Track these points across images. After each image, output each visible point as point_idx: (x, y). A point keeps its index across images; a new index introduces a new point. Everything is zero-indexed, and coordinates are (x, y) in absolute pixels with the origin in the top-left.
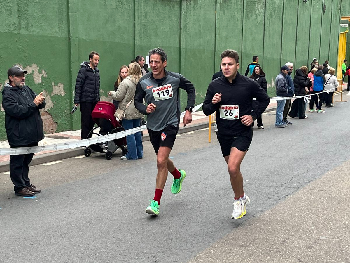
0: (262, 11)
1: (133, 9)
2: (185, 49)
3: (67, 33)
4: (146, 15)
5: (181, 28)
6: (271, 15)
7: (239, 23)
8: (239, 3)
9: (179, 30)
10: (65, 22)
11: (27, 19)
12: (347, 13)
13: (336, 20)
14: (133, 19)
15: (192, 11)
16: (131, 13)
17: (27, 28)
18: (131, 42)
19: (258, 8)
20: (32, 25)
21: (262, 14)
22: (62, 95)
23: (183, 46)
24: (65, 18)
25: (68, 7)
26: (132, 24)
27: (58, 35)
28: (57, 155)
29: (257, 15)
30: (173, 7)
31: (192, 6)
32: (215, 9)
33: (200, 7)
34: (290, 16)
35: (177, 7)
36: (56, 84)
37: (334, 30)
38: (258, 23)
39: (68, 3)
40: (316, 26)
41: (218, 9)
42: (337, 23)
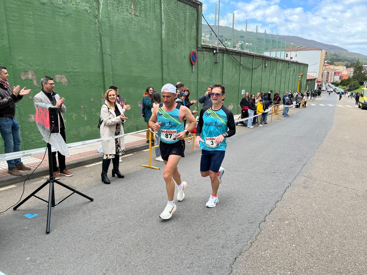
0: (276, 72)
2: (253, 87)
6: (278, 73)
7: (268, 77)
8: (269, 69)
18: (238, 85)
19: (274, 71)
21: (275, 73)
25: (223, 73)
29: (274, 74)
33: (258, 71)
34: (283, 75)
35: (251, 71)
37: (297, 79)
38: (274, 77)
39: (223, 71)
40: (291, 77)
41: (263, 72)
42: (298, 76)
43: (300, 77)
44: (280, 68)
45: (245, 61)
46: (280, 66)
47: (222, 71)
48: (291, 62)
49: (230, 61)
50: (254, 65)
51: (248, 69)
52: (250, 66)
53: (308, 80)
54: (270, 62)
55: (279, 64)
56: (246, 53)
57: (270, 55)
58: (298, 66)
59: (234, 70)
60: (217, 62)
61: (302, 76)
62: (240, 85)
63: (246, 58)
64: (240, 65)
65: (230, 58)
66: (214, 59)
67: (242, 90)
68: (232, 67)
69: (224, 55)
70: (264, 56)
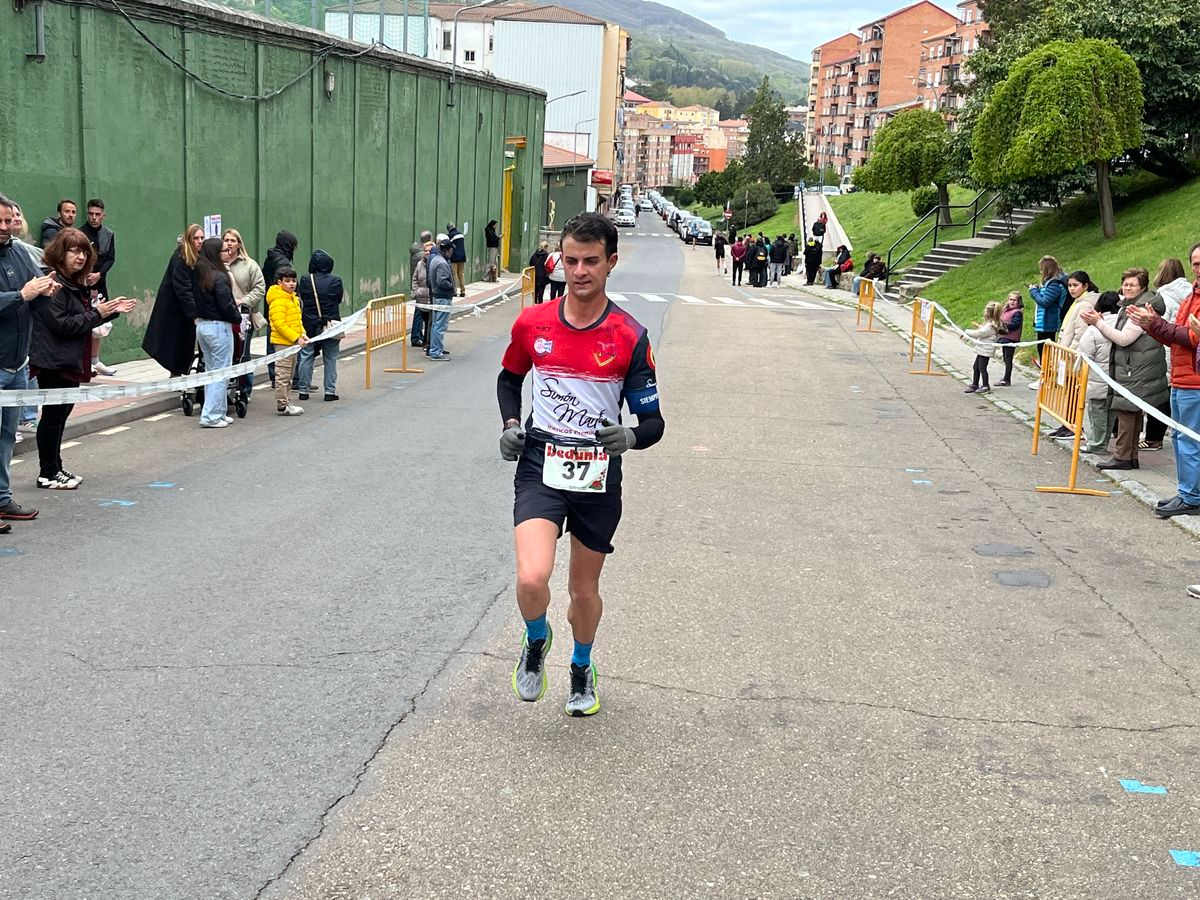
0: (384, 124)
1: (182, 119)
2: (266, 202)
3: (78, 169)
4: (203, 131)
5: (257, 160)
6: (397, 133)
7: (348, 148)
8: (348, 109)
9: (254, 161)
10: (75, 148)
11: (15, 141)
12: (515, 132)
13: (498, 144)
14: (181, 143)
15: (275, 125)
16: (180, 128)
17: (14, 158)
18: (181, 188)
19: (377, 119)
20: (23, 154)
21: (383, 132)
23: (262, 197)
24: (75, 139)
26: (182, 150)
27: (63, 173)
28: (117, 415)
29: (376, 133)
30: (245, 116)
31: (275, 113)
32: (309, 121)
33: (287, 116)
34: (426, 139)
35: (250, 115)
37: (496, 165)
38: (379, 150)
39: (80, 109)
40: (467, 156)
41: (315, 120)
42: (500, 151)
43: (510, 154)
44: (406, 104)
45: (207, 59)
46: (406, 93)
47: (74, 106)
48: (458, 75)
49: (120, 50)
50: (266, 80)
51: (234, 104)
52: (240, 86)
53: (549, 174)
54: (349, 67)
55: (400, 85)
56: (213, 15)
57: (351, 36)
58: (497, 97)
59: (150, 106)
60: (42, 52)
61: (520, 150)
62: (190, 187)
63: (212, 42)
64: (184, 77)
65: (119, 38)
66: (20, 35)
67: (207, 218)
68: (138, 87)
69: (83, 18)
70: (313, 34)
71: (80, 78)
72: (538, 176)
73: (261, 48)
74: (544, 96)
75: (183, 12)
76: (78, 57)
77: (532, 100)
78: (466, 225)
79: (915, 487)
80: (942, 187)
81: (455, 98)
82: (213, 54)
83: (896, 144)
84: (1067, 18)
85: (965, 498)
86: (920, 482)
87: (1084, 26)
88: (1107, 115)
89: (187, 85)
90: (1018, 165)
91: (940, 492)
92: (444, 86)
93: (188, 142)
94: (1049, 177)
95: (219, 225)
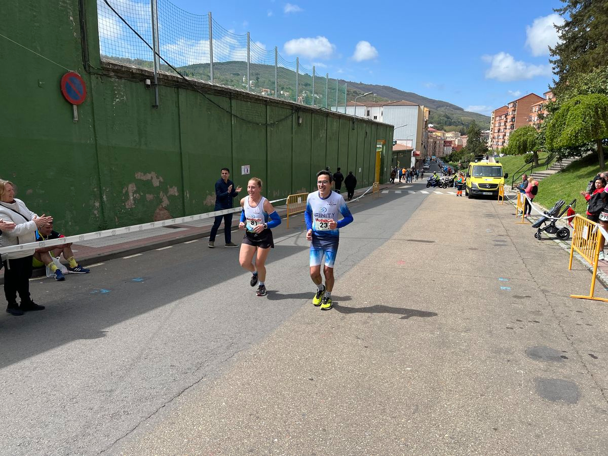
0: (325, 135)
1: (230, 131)
2: (271, 161)
3: (178, 148)
4: (240, 136)
7: (309, 143)
8: (309, 129)
9: (265, 147)
10: (177, 140)
11: (146, 137)
12: (381, 138)
13: (374, 142)
15: (275, 134)
16: (229, 134)
17: (146, 144)
18: (230, 156)
19: (322, 133)
20: (150, 143)
21: (324, 138)
22: (176, 195)
23: (269, 159)
24: (177, 137)
26: (230, 142)
27: (171, 150)
29: (321, 138)
30: (261, 130)
31: (275, 130)
32: (291, 133)
33: (281, 131)
34: (343, 140)
35: (264, 131)
36: (171, 187)
37: (373, 149)
38: (322, 143)
39: (179, 127)
40: (360, 146)
41: (294, 133)
42: (375, 145)
43: (380, 146)
44: (334, 129)
45: (242, 110)
46: (334, 125)
47: (177, 125)
48: (357, 119)
49: (200, 105)
50: (270, 118)
51: (256, 126)
52: (258, 120)
53: (397, 153)
54: (309, 115)
55: (332, 122)
56: (245, 94)
58: (374, 127)
59: (215, 126)
60: (158, 104)
61: (384, 145)
62: (235, 156)
63: (246, 104)
64: (231, 116)
67: (243, 167)
68: (209, 119)
69: (180, 93)
70: (292, 103)
71: (179, 115)
72: (390, 153)
73: (268, 107)
74: (393, 127)
75: (231, 93)
76: (179, 107)
77: (388, 128)
78: (360, 169)
79: (501, 293)
80: (535, 153)
81: (356, 126)
82: (245, 108)
83: (517, 138)
84: (585, 87)
85: (527, 302)
86: (504, 288)
87: (592, 90)
88: (602, 122)
89: (232, 119)
90: (565, 142)
91: (515, 297)
92: (351, 123)
93: (233, 139)
94: (579, 146)
95: (249, 169)
